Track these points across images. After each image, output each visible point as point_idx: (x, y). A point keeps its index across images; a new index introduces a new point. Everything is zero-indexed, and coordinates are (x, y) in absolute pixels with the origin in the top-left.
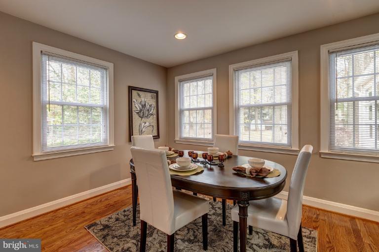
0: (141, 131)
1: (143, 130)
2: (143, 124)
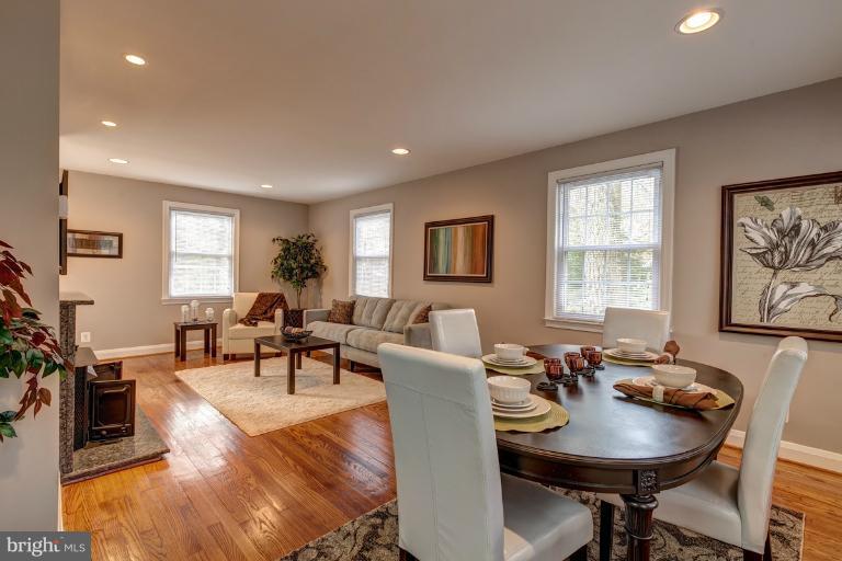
0: (771, 308)
1: (782, 306)
2: (781, 289)
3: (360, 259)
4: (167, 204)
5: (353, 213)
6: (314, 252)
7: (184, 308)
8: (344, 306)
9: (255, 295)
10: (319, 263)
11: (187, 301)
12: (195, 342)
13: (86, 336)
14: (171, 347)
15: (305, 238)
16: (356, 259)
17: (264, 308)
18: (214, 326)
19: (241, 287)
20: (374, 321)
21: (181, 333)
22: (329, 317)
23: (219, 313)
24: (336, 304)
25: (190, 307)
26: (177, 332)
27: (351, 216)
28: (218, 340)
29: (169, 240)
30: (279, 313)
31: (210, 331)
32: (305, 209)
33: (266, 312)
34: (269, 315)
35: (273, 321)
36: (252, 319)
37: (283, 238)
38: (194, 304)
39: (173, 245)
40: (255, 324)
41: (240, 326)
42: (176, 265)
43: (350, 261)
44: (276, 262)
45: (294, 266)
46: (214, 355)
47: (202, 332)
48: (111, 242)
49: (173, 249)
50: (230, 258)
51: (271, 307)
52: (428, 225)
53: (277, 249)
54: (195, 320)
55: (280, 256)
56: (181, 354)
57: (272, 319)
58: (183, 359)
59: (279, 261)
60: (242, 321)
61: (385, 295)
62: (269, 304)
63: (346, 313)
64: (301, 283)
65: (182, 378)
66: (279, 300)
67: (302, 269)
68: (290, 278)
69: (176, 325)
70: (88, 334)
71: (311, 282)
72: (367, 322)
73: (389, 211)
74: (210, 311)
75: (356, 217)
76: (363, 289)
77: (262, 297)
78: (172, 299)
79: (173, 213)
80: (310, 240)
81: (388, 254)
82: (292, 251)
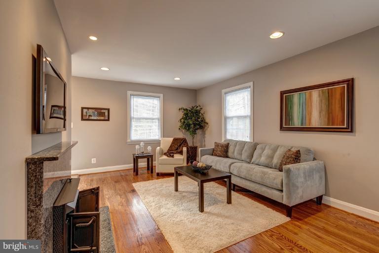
3: (229, 118)
4: (129, 93)
5: (224, 91)
6: (200, 115)
7: (137, 147)
8: (222, 146)
9: (171, 139)
10: (203, 121)
11: (138, 142)
12: (142, 164)
13: (94, 160)
14: (131, 166)
15: (195, 108)
16: (226, 118)
17: (176, 146)
18: (152, 156)
19: (164, 134)
20: (244, 157)
21: (136, 160)
22: (213, 153)
23: (154, 150)
24: (217, 145)
25: (140, 146)
26: (134, 159)
27: (223, 93)
28: (154, 163)
29: (130, 111)
30: (185, 149)
31: (150, 158)
32: (194, 92)
33: (177, 149)
34: (179, 150)
35: (182, 154)
36: (170, 153)
37: (185, 108)
38: (142, 144)
39: (132, 113)
40: (173, 156)
41: (165, 157)
42: (134, 124)
43: (223, 119)
44: (181, 121)
45: (191, 122)
46: (152, 172)
47: (146, 159)
48: (104, 113)
49: (132, 116)
50: (158, 119)
51: (180, 145)
52: (282, 93)
53: (181, 115)
54: (143, 153)
55: (183, 118)
56: (136, 170)
57: (181, 153)
58: (137, 174)
59: (182, 120)
60: (165, 154)
61: (248, 140)
62: (179, 144)
63: (223, 150)
64: (194, 133)
65: (136, 188)
66: (183, 142)
67: (195, 125)
68: (189, 130)
69: (134, 155)
70: (95, 159)
71: (199, 132)
72: (238, 157)
73: (250, 87)
74: (149, 148)
75: (226, 93)
76: (232, 135)
77: (175, 140)
78: (132, 141)
79: (132, 97)
80: (198, 108)
81: (249, 114)
82: (189, 115)
